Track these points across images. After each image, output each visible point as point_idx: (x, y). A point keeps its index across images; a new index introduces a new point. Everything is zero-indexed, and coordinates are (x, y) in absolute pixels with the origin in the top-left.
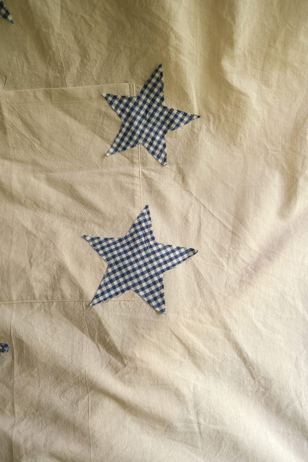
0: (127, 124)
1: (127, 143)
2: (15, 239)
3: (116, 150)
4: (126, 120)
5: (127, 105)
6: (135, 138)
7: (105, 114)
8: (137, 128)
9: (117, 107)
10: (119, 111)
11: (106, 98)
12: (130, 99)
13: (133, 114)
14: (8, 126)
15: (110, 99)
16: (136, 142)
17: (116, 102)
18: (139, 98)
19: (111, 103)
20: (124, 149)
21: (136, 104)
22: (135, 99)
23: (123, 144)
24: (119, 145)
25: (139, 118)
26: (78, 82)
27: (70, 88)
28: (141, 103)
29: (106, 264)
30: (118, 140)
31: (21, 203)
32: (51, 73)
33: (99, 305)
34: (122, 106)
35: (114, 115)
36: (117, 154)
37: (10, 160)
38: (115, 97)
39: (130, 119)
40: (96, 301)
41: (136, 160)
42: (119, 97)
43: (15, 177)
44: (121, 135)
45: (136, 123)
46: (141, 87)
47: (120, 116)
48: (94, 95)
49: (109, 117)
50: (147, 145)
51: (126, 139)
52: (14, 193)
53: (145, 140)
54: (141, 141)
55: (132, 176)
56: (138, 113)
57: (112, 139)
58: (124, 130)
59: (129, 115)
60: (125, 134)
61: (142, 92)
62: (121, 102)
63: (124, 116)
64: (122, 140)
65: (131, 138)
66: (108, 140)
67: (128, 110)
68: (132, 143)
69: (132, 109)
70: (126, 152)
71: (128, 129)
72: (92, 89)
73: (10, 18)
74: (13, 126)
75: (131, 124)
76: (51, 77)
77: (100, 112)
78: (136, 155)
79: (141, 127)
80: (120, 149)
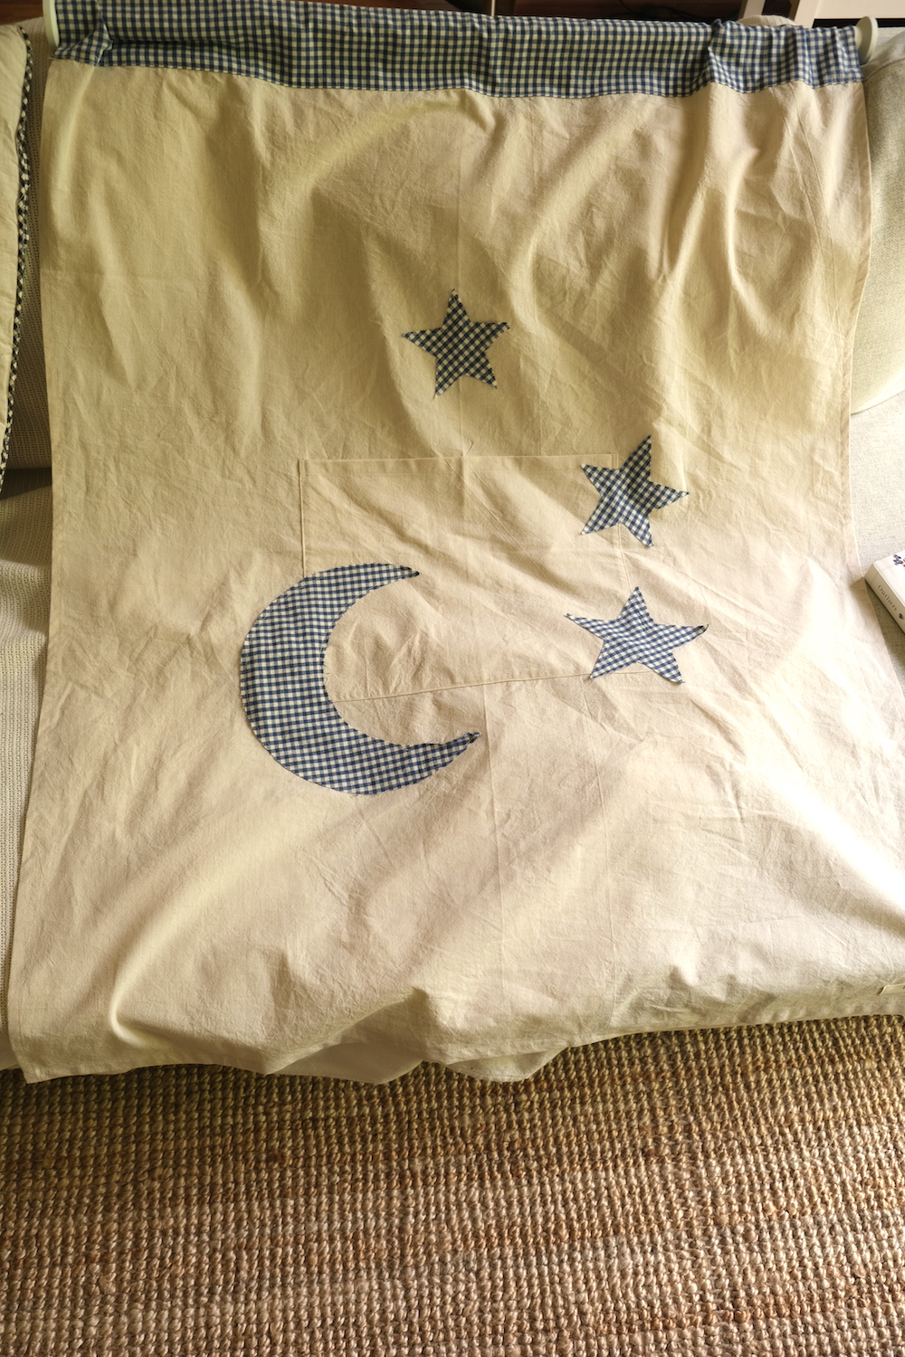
0: (606, 500)
1: (606, 522)
2: (476, 620)
3: (592, 529)
4: (605, 495)
5: (607, 478)
6: (615, 515)
7: (582, 486)
8: (618, 504)
9: (596, 479)
10: (598, 485)
11: (584, 470)
12: (611, 472)
13: (614, 488)
14: (466, 496)
15: (590, 471)
16: (616, 520)
17: (595, 474)
18: (621, 471)
19: (590, 475)
20: (602, 528)
21: (618, 477)
22: (617, 472)
23: (601, 523)
24: (596, 523)
25: (620, 493)
26: (553, 451)
27: (544, 457)
28: (623, 476)
29: (601, 641)
30: (594, 518)
31: (478, 584)
32: (525, 440)
33: (601, 678)
34: (602, 479)
35: (592, 488)
36: (593, 534)
37: (464, 535)
38: (595, 469)
39: (610, 494)
40: (596, 674)
41: (615, 541)
42: (600, 469)
43: (470, 553)
44: (598, 512)
45: (617, 498)
46: (625, 459)
47: (599, 490)
48: (571, 465)
49: (586, 491)
50: (628, 524)
51: (604, 517)
52: (470, 571)
53: (627, 518)
54: (621, 519)
55: (614, 557)
56: (619, 488)
57: (587, 517)
58: (602, 506)
59: (609, 489)
60: (603, 511)
61: (626, 465)
62: (601, 474)
63: (603, 490)
64: (599, 517)
65: (610, 516)
66: (582, 518)
67: (608, 483)
68: (611, 521)
69: (614, 483)
70: (603, 531)
71: (607, 505)
72: (571, 460)
73: (495, 383)
74: (473, 496)
75: (612, 499)
76: (524, 445)
77: (575, 484)
78: (615, 535)
79: (622, 503)
80: (596, 528)
